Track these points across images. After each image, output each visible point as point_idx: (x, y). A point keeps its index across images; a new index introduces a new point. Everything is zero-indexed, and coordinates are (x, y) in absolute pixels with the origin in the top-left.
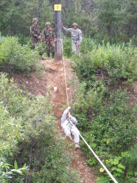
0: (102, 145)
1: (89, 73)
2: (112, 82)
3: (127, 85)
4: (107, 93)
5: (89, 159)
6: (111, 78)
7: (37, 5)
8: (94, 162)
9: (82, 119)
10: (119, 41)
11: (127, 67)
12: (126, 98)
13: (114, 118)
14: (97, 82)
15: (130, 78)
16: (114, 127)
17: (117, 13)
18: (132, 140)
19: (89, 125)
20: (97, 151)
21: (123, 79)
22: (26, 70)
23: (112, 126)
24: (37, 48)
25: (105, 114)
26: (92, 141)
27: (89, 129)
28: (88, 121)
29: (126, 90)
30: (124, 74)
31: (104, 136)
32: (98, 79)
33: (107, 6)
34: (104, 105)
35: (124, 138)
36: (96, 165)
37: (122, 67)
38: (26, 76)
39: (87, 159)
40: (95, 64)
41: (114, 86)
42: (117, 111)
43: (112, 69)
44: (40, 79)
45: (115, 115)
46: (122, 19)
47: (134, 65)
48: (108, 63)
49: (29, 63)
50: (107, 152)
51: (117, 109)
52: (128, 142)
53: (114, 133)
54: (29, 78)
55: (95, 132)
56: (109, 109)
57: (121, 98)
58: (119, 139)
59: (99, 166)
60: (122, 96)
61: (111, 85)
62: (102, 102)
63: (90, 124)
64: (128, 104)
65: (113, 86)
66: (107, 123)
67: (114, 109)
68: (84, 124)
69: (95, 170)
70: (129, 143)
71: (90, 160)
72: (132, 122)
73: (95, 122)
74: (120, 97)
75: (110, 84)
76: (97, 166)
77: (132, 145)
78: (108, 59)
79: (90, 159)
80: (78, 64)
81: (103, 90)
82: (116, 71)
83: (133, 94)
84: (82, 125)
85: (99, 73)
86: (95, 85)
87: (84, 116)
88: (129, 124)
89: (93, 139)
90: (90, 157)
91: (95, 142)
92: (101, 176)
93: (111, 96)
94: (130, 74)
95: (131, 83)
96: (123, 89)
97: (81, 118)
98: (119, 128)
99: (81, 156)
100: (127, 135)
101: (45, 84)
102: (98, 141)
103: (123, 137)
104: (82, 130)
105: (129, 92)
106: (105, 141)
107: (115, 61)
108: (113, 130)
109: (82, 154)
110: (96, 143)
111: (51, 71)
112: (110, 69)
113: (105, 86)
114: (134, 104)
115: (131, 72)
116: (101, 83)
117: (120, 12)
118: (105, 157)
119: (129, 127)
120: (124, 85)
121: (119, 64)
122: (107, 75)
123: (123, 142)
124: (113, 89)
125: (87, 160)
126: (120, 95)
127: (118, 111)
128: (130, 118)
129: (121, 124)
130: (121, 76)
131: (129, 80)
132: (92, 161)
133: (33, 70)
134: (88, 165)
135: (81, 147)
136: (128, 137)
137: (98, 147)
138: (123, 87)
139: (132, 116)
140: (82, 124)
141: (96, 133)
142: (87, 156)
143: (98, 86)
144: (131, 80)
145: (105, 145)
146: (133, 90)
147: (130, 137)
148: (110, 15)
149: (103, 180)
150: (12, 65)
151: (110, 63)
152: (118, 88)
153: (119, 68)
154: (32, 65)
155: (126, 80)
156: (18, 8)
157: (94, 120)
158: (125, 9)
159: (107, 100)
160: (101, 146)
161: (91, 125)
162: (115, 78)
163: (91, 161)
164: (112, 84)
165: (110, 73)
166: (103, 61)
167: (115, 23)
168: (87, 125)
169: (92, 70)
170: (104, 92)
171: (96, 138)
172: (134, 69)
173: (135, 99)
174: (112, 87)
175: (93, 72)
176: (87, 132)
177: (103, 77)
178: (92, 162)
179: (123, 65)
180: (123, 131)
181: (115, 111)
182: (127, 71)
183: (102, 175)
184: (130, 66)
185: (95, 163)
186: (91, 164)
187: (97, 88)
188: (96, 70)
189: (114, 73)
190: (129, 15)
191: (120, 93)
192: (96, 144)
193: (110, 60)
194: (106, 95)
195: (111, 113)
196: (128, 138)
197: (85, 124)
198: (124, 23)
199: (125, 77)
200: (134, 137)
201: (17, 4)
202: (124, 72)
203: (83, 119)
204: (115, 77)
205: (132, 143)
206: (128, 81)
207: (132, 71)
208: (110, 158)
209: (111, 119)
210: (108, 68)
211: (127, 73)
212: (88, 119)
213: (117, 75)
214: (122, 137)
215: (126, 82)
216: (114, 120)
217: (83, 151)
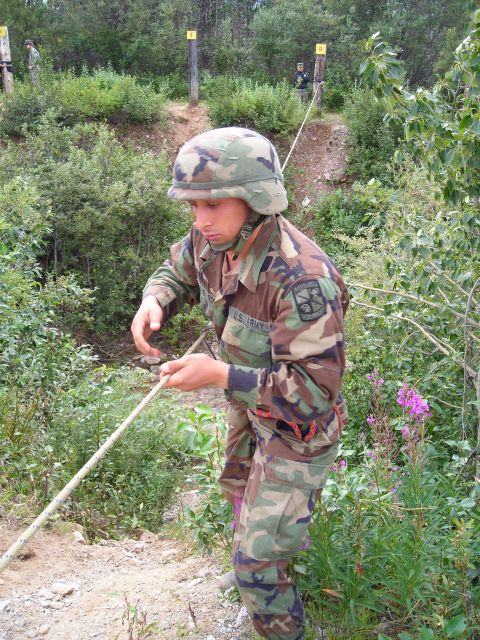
7: (172, 34)
10: (277, 80)
11: (280, 115)
15: (284, 130)
17: (279, 42)
22: (145, 120)
24: (162, 89)
30: (276, 124)
33: (267, 33)
37: (273, 115)
38: (147, 128)
40: (238, 111)
43: (260, 118)
44: (166, 131)
46: (286, 51)
47: (290, 112)
48: (255, 110)
49: (149, 110)
54: (150, 131)
78: (255, 104)
80: (215, 110)
82: (264, 120)
94: (284, 124)
95: (286, 136)
101: (173, 139)
107: (264, 106)
111: (183, 121)
112: (258, 117)
115: (285, 122)
117: (284, 42)
121: (270, 111)
131: (283, 132)
133: (155, 119)
144: (285, 133)
148: (270, 46)
150: (127, 114)
151: (258, 109)
153: (270, 116)
154: (153, 113)
155: (279, 132)
156: (146, 37)
158: (290, 39)
166: (249, 107)
167: (277, 57)
169: (234, 119)
172: (290, 118)
175: (236, 121)
179: (275, 112)
182: (280, 120)
184: (285, 113)
189: (262, 122)
190: (296, 45)
193: (258, 107)
198: (288, 56)
199: (277, 128)
201: (144, 32)
202: (276, 122)
206: (281, 134)
207: (288, 120)
210: (255, 117)
211: (280, 123)
213: (267, 125)
215: (278, 135)
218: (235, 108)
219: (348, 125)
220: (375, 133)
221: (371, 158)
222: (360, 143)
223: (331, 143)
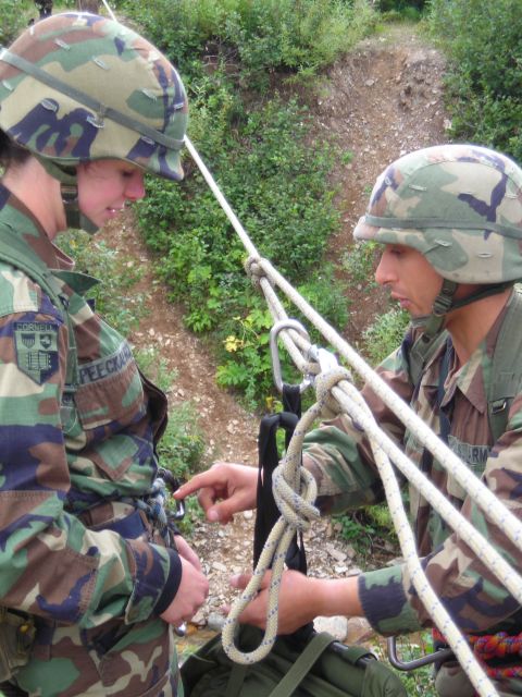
0: (227, 269)
1: (181, 54)
2: (253, 78)
3: (297, 88)
4: (238, 114)
5: (191, 311)
6: (247, 65)
8: (206, 321)
9: (166, 195)
11: (295, 31)
12: (296, 125)
13: (261, 186)
14: (207, 79)
15: (305, 66)
16: (263, 214)
18: (316, 250)
19: (188, 210)
20: (216, 287)
21: (285, 69)
23: (256, 211)
25: (235, 178)
26: (200, 260)
27: (188, 222)
28: (184, 198)
29: (294, 102)
30: (287, 52)
31: (234, 243)
32: (211, 70)
34: (230, 149)
35: (294, 246)
36: (213, 329)
37: (280, 32)
39: (185, 313)
40: (200, 26)
41: (259, 90)
42: (269, 167)
43: (250, 41)
45: (264, 177)
48: (239, 22)
50: (244, 289)
51: (270, 161)
52: (307, 258)
53: (263, 232)
55: (207, 232)
56: (247, 160)
57: (282, 126)
58: (278, 250)
59: (222, 334)
60: (285, 122)
61: (250, 89)
62: (225, 141)
63: (191, 207)
64: (302, 145)
65: (255, 92)
66: (242, 203)
67: (260, 162)
68: (173, 210)
69: (211, 344)
70: (310, 262)
71: (195, 316)
72: (316, 197)
73: (205, 201)
74: (277, 123)
75: (246, 86)
76: (214, 334)
77: (316, 265)
78: (237, 10)
79: (195, 314)
80: (147, 26)
81: (224, 103)
82: (261, 44)
83: (318, 113)
84: (168, 213)
85: (214, 51)
86: (201, 90)
87: (170, 185)
88: (307, 205)
89: (201, 253)
90: (193, 308)
91: (206, 262)
92: (229, 362)
93: (250, 121)
94: (306, 52)
95: (309, 79)
96: (286, 99)
97: (164, 192)
98: (277, 216)
99: (169, 303)
100: (303, 237)
102: (217, 257)
103: (290, 243)
104: (168, 228)
105: (305, 108)
106: (236, 257)
107: (259, 13)
108: (260, 222)
109: (170, 300)
110: (208, 264)
112: (246, 40)
113: (230, 92)
114: (321, 143)
115: (307, 47)
116: (219, 83)
118: (239, 305)
119: (309, 212)
120: (288, 87)
121: (273, 24)
122: (238, 59)
123: (289, 260)
124: (256, 99)
125: (184, 317)
126: (277, 118)
127: (274, 167)
128: (309, 187)
129: (282, 205)
130: (279, 59)
131: (303, 71)
132: (201, 317)
134: (190, 329)
135: (168, 278)
136: (306, 242)
137: (216, 276)
138: (285, 93)
139: (316, 178)
140: (167, 209)
141: (210, 235)
142: (186, 303)
143: (211, 92)
144: (309, 72)
145: (237, 268)
146: (316, 101)
147: (310, 244)
149: (235, 375)
151: (244, 19)
152: (271, 96)
153: (273, 36)
154: (6, 35)
155: (295, 70)
157: (202, 195)
159: (241, 134)
160: (225, 272)
161: (193, 212)
162: (261, 67)
163: (198, 317)
164: (253, 84)
165: (244, 51)
166: (224, 17)
168: (182, 213)
169: (191, 43)
170: (229, 111)
171: (209, 250)
172: (317, 37)
173: (324, 129)
174: (252, 93)
175: (194, 49)
176: (182, 233)
177: (222, 65)
178: (199, 321)
179: (284, 27)
180: (288, 224)
181: (264, 167)
182: (296, 43)
183: (231, 359)
184: (305, 26)
185: (209, 323)
186: (198, 326)
187: (207, 97)
188: (203, 43)
189: (258, 49)
191: (277, 110)
192: (210, 268)
193: (243, 14)
194: (236, 119)
195: (253, 172)
196: (306, 245)
197: (176, 209)
199: (290, 62)
200: (323, 243)
202: (287, 48)
203: (169, 193)
204: (260, 63)
205: (316, 260)
206: (300, 75)
207: (312, 43)
208: (253, 307)
209: (252, 191)
210: (240, 38)
211: (296, 51)
212: (183, 194)
213: (267, 56)
214: (286, 244)
215: (293, 79)
216: (261, 194)
217: (172, 288)
218: (193, 17)
219: (447, 48)
220: (512, 64)
221: (504, 122)
222: (477, 89)
223: (408, 92)
